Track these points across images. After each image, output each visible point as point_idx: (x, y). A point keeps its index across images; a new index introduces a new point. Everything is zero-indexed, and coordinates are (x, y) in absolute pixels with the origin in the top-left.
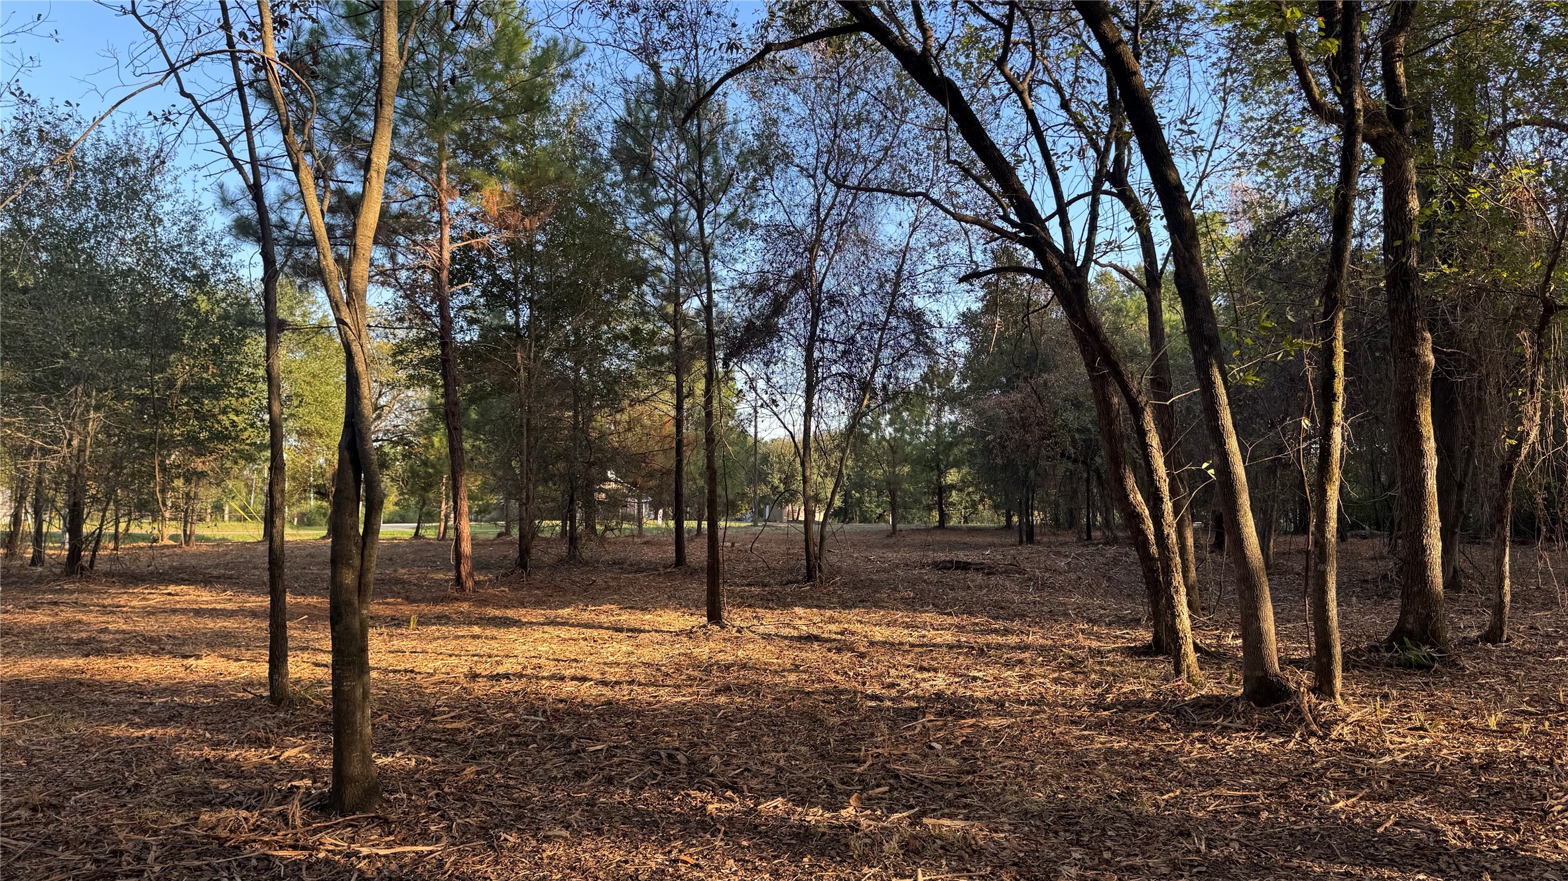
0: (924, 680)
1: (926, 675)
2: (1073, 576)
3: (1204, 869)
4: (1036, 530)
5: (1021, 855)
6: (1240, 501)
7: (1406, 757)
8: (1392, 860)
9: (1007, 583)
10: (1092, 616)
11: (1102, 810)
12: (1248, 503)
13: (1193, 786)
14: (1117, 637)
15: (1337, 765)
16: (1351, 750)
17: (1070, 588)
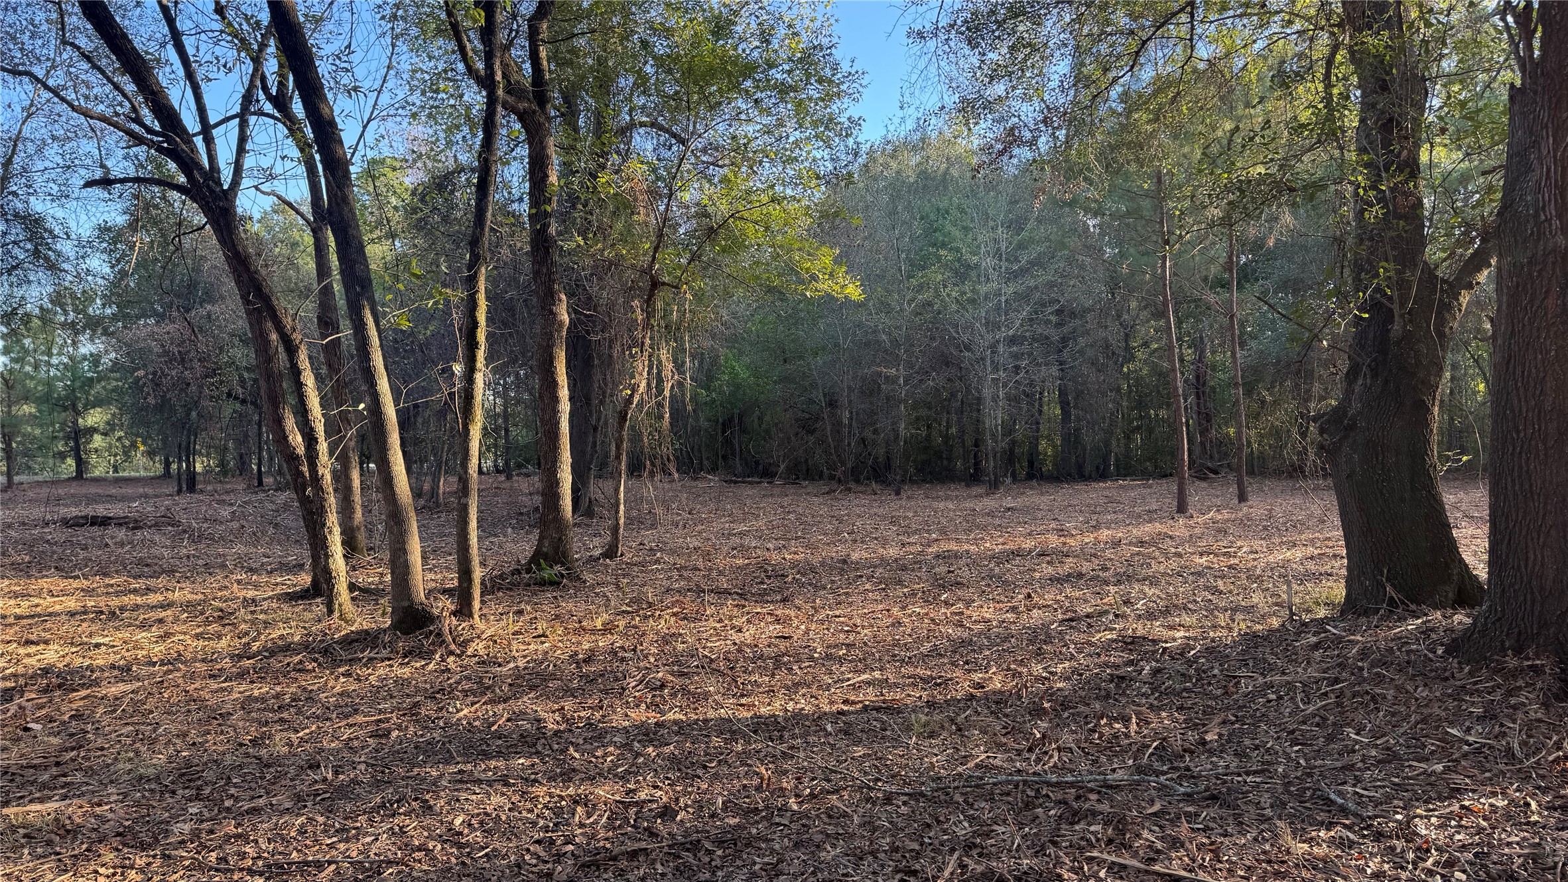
0: (29, 655)
1: (32, 649)
2: (235, 525)
3: (328, 795)
4: (198, 477)
5: (127, 823)
6: (390, 440)
7: (528, 662)
8: (501, 752)
9: (157, 538)
10: (254, 566)
11: (229, 760)
12: (398, 442)
13: (331, 719)
14: (277, 584)
15: (468, 678)
16: (484, 662)
17: (232, 537)
